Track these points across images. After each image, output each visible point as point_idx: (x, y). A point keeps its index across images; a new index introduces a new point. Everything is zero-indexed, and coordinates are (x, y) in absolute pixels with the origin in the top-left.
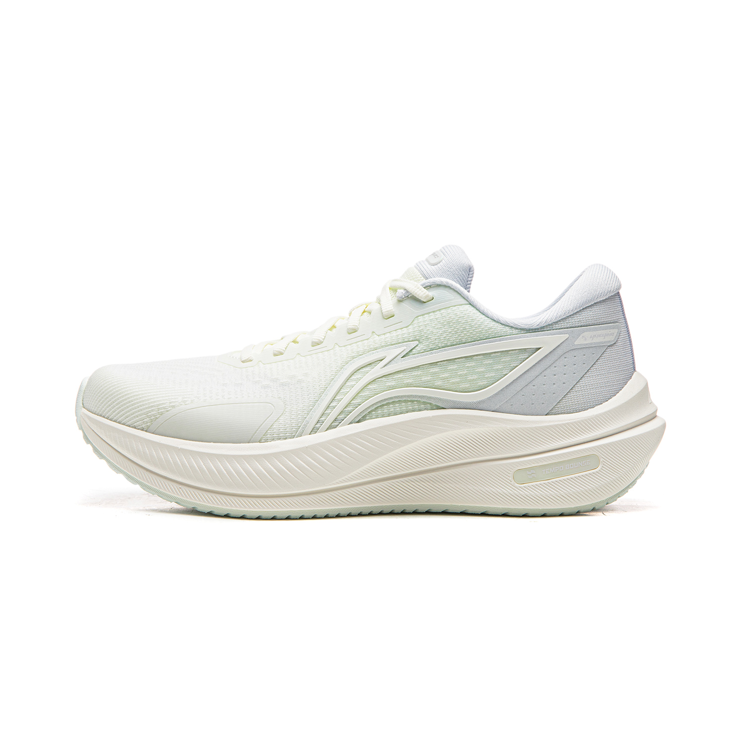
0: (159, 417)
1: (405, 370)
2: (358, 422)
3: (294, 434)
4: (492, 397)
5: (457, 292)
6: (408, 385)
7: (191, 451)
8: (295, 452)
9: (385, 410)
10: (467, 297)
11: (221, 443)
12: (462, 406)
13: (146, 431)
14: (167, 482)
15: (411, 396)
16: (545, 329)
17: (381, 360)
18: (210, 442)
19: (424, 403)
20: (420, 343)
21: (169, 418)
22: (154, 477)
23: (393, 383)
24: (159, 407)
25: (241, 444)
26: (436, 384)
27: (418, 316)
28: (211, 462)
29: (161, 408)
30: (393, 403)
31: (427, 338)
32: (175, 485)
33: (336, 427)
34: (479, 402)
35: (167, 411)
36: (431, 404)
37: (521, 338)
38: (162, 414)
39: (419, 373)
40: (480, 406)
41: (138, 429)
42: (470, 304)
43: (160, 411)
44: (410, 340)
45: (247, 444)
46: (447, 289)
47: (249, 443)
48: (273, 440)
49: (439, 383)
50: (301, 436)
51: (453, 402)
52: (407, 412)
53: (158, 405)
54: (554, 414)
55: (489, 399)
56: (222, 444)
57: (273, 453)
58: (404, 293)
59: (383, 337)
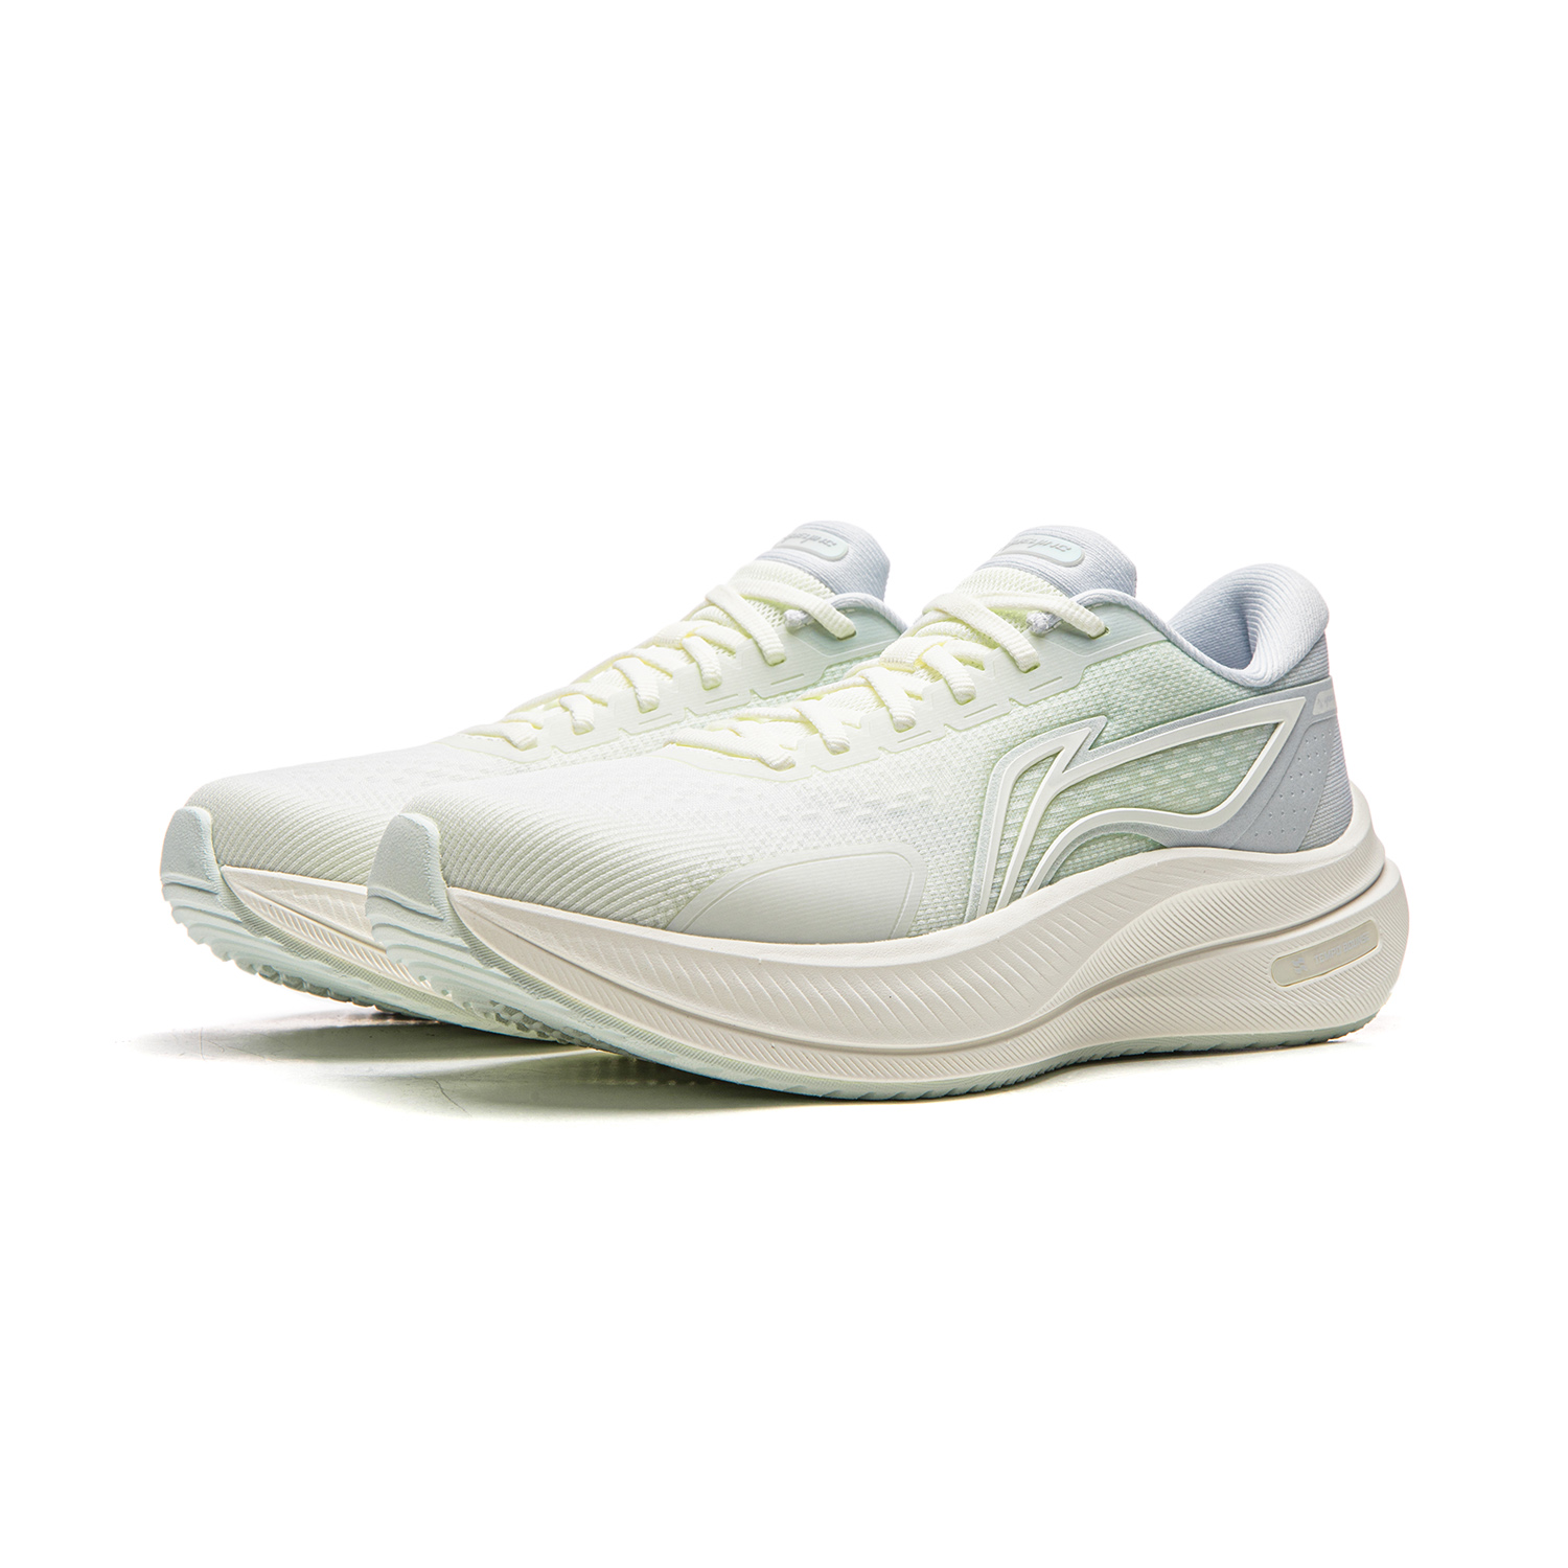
0: (695, 895)
1: (1099, 774)
2: (1050, 883)
3: (962, 915)
4: (1231, 821)
5: (1142, 616)
6: (1113, 804)
7: (788, 965)
8: (981, 952)
9: (1086, 856)
10: (1164, 628)
11: (836, 943)
12: (1189, 842)
13: (664, 928)
14: (739, 1036)
15: (1121, 824)
16: (1277, 688)
17: (1055, 755)
18: (814, 943)
19: (1138, 839)
20: (1109, 718)
21: (719, 895)
22: (708, 1027)
23: (1089, 802)
24: (690, 874)
25: (876, 943)
26: (1152, 800)
27: (1090, 666)
28: (833, 985)
29: (698, 876)
30: (1095, 841)
31: (1122, 710)
32: (761, 1042)
33: (1020, 897)
34: (1214, 832)
35: (711, 881)
36: (1145, 839)
37: (1255, 705)
38: (699, 887)
39: (1123, 778)
40: (1215, 840)
41: (645, 925)
42: (1169, 641)
43: (694, 883)
44: (1092, 713)
45: (887, 941)
46: (1126, 611)
47: (889, 938)
48: (930, 929)
49: (1157, 798)
50: (975, 918)
51: (1179, 833)
52: (1116, 858)
53: (687, 870)
54: (1307, 849)
55: (1227, 825)
56: (839, 945)
57: (946, 958)
58: (1048, 619)
59: (1035, 708)
